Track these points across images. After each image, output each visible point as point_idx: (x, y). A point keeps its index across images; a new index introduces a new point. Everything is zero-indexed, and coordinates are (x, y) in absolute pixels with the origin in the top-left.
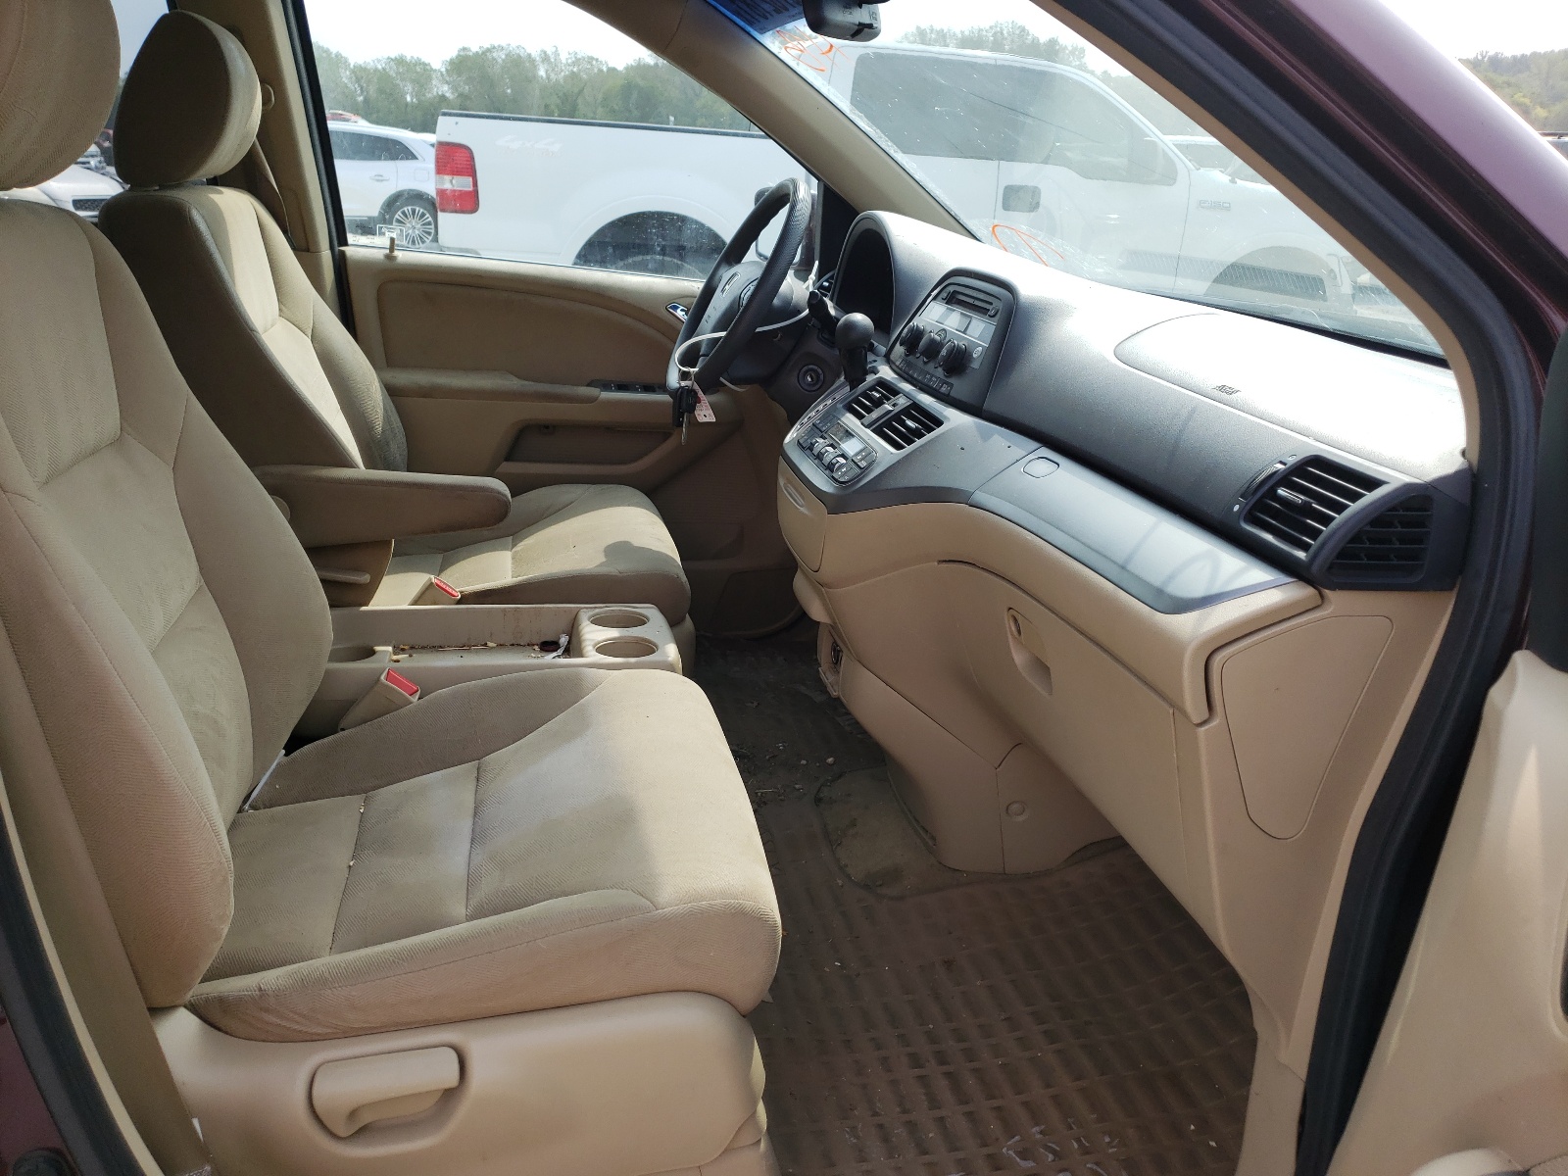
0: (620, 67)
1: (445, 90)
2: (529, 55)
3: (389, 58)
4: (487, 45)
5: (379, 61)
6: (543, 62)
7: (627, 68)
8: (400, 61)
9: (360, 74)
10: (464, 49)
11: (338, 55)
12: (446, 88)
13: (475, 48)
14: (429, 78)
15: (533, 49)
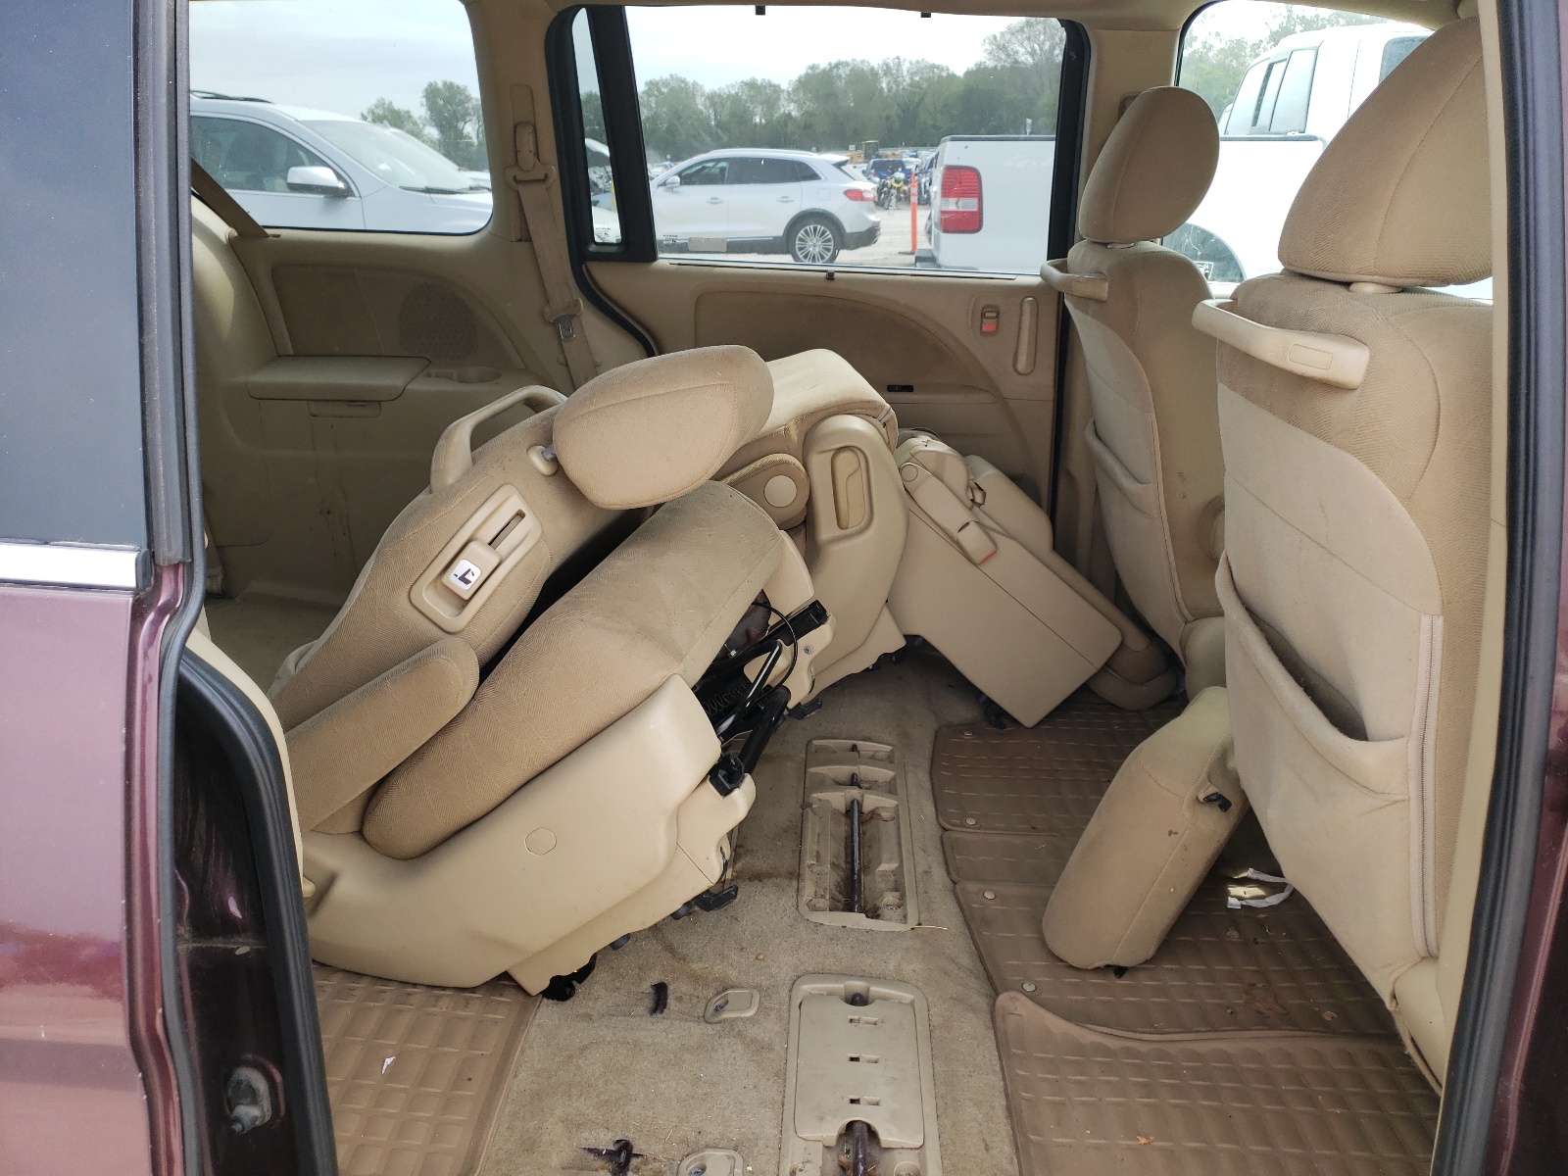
0: (960, 72)
1: (793, 109)
2: (872, 69)
3: (742, 82)
4: (834, 61)
5: (733, 86)
6: (885, 74)
7: (968, 73)
8: (751, 85)
9: (714, 99)
10: (813, 68)
11: (695, 84)
12: (792, 106)
13: (823, 64)
14: (778, 98)
15: (876, 62)
